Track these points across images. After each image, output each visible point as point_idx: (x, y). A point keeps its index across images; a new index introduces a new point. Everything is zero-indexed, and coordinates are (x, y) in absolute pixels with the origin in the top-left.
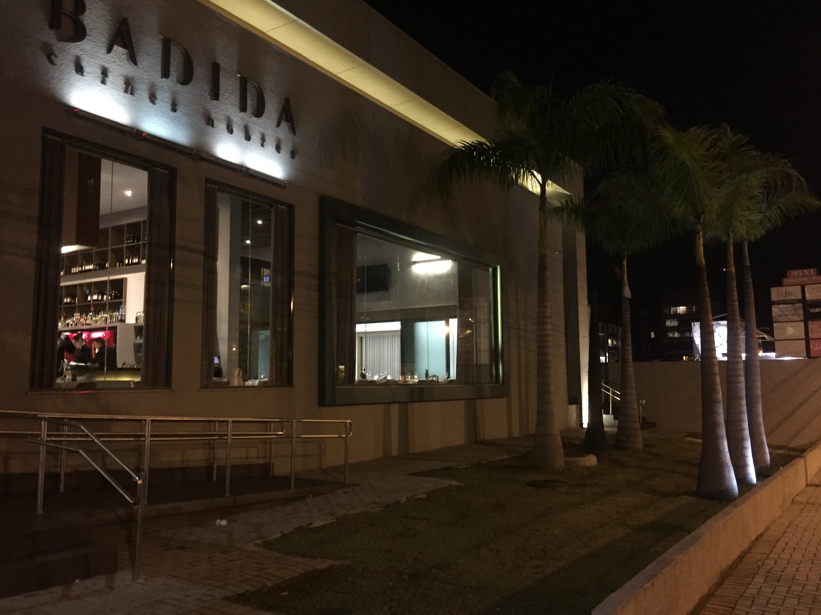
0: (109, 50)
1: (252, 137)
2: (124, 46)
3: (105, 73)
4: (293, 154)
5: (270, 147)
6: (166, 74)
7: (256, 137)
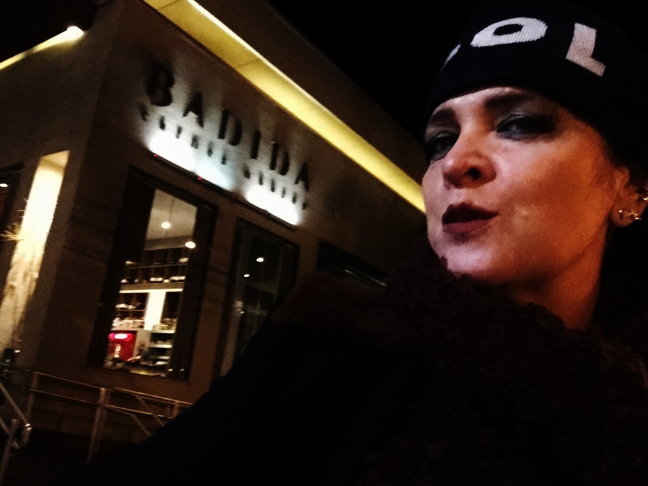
0: (185, 114)
1: (276, 190)
2: (196, 113)
3: (179, 130)
4: (305, 206)
5: (288, 199)
6: (221, 136)
7: (279, 190)
